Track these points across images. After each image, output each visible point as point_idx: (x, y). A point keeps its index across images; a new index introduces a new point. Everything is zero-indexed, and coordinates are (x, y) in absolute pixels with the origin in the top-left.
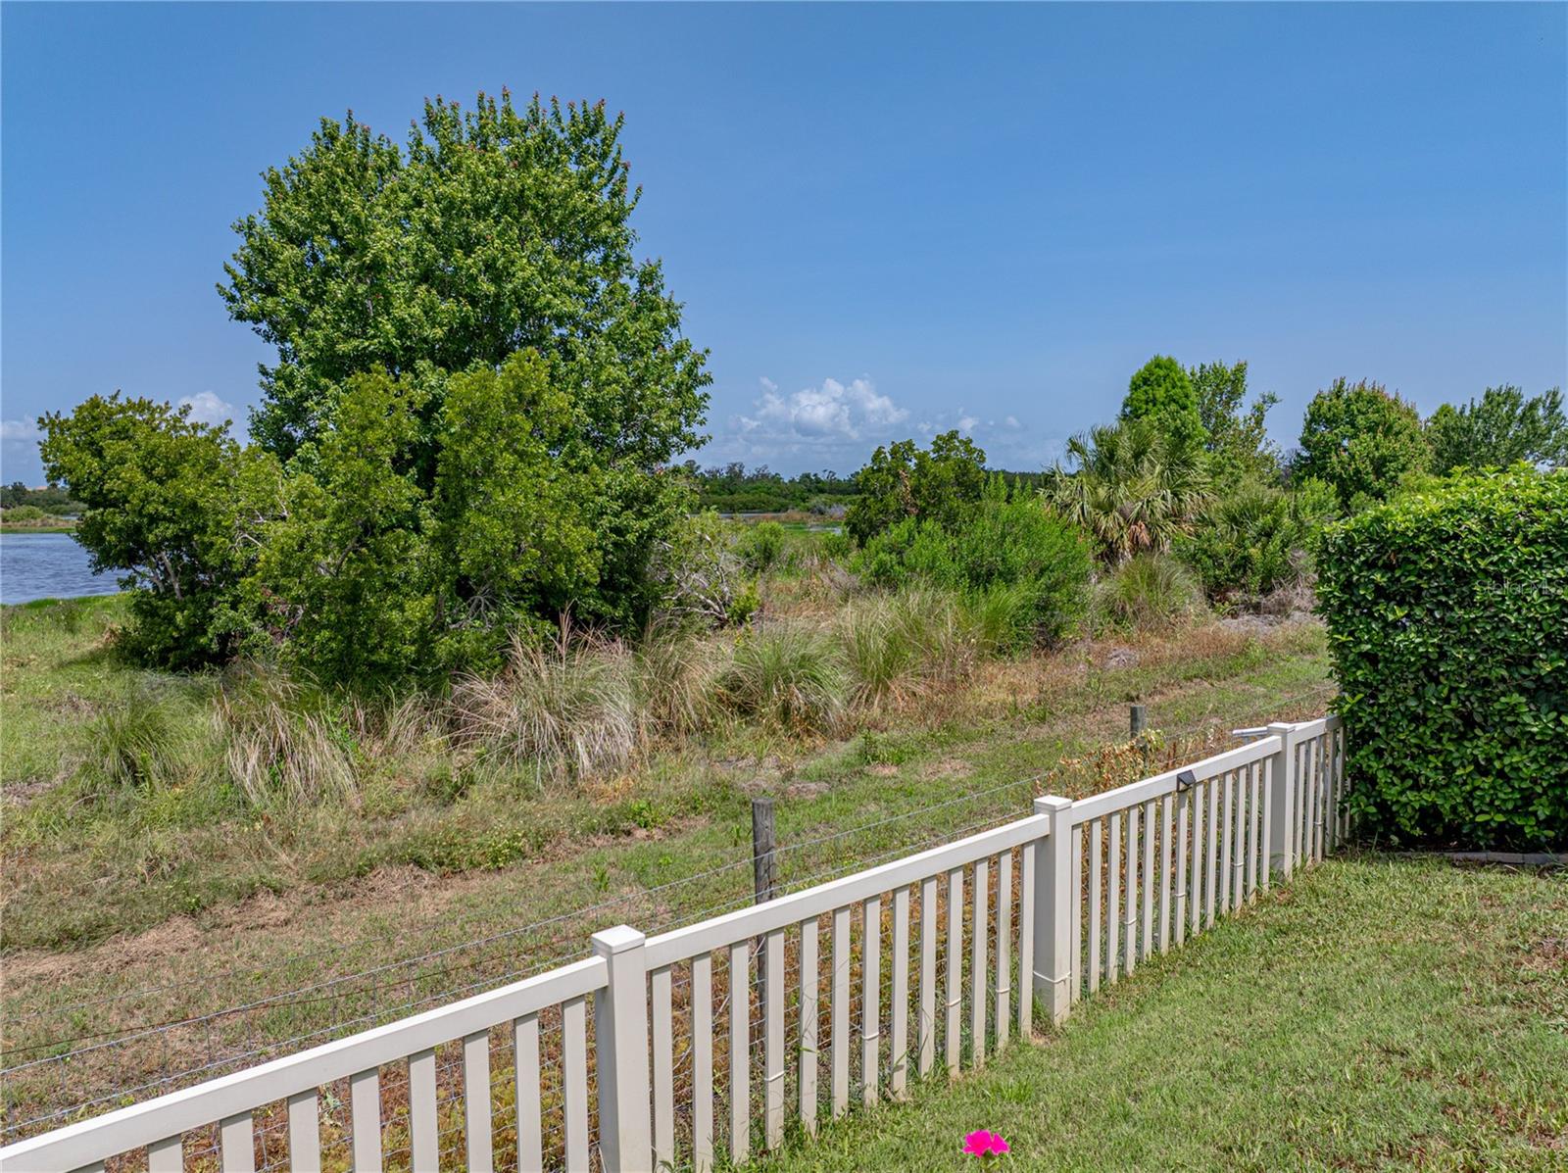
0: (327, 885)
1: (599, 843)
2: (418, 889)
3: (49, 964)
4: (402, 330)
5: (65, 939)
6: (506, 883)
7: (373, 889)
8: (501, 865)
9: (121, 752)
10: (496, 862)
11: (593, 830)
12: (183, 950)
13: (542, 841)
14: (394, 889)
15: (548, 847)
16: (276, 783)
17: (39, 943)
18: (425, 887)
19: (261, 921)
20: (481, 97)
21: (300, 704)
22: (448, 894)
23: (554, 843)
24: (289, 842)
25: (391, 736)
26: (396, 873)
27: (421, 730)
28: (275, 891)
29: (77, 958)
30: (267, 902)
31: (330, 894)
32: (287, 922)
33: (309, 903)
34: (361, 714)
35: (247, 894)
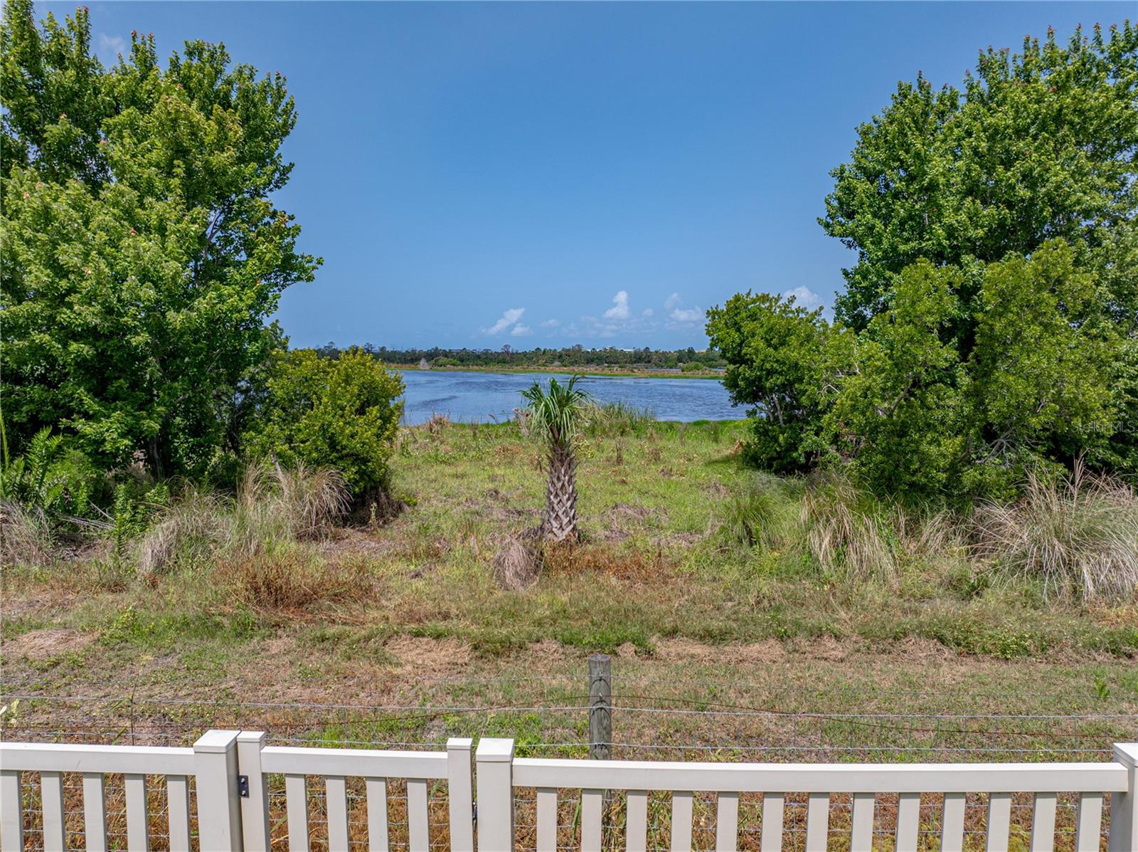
0: (872, 641)
1: (1100, 658)
2: (939, 660)
3: (699, 649)
4: (951, 232)
5: (707, 636)
6: (1013, 671)
7: (905, 652)
8: (1009, 656)
9: (744, 523)
10: (1005, 653)
11: (1094, 646)
12: (774, 662)
13: (1046, 645)
14: (921, 655)
15: (1051, 652)
16: (840, 560)
17: (693, 635)
18: (945, 659)
19: (825, 655)
20: (1028, 40)
21: (861, 507)
22: (963, 669)
23: (1057, 649)
24: (847, 603)
25: (923, 539)
26: (923, 643)
27: (947, 539)
28: (836, 636)
29: (713, 649)
30: (831, 643)
31: (874, 647)
32: (842, 660)
33: (858, 651)
34: (902, 520)
35: (817, 634)
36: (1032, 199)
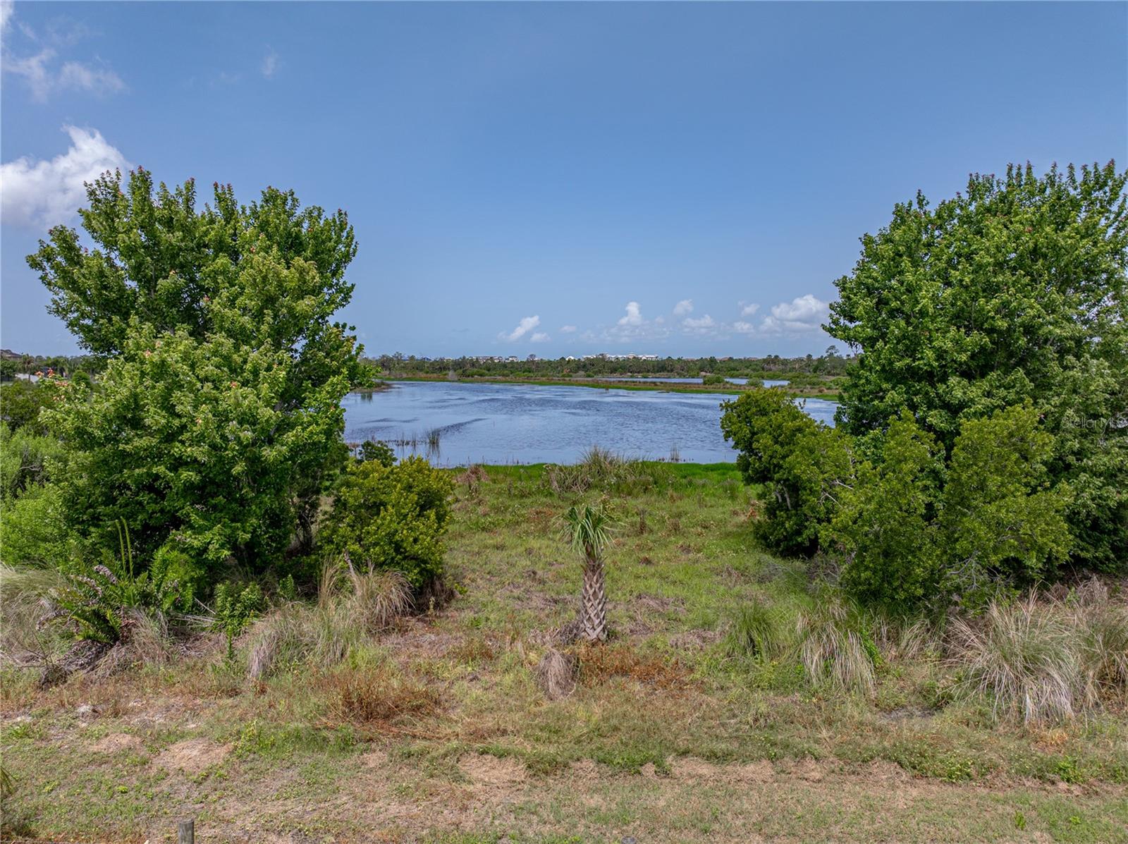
0: (844, 762)
1: (1028, 784)
2: (898, 782)
3: (706, 769)
5: (712, 757)
6: (952, 794)
7: (871, 773)
8: (954, 781)
9: (748, 633)
10: (951, 778)
11: (1026, 773)
12: (765, 782)
13: (987, 770)
14: (883, 777)
15: (989, 777)
16: (827, 672)
17: (701, 755)
18: (902, 781)
19: (806, 776)
21: (848, 625)
22: (915, 793)
23: (994, 774)
24: (829, 723)
25: (903, 644)
26: (886, 766)
27: (924, 642)
28: (816, 758)
29: (718, 769)
30: (810, 764)
31: (846, 768)
32: (819, 781)
33: (833, 772)
34: (884, 629)
35: (800, 756)
36: (1009, 329)
